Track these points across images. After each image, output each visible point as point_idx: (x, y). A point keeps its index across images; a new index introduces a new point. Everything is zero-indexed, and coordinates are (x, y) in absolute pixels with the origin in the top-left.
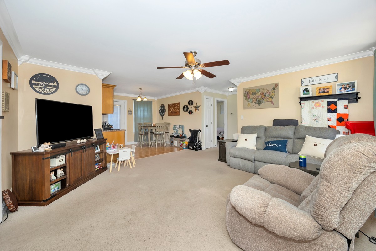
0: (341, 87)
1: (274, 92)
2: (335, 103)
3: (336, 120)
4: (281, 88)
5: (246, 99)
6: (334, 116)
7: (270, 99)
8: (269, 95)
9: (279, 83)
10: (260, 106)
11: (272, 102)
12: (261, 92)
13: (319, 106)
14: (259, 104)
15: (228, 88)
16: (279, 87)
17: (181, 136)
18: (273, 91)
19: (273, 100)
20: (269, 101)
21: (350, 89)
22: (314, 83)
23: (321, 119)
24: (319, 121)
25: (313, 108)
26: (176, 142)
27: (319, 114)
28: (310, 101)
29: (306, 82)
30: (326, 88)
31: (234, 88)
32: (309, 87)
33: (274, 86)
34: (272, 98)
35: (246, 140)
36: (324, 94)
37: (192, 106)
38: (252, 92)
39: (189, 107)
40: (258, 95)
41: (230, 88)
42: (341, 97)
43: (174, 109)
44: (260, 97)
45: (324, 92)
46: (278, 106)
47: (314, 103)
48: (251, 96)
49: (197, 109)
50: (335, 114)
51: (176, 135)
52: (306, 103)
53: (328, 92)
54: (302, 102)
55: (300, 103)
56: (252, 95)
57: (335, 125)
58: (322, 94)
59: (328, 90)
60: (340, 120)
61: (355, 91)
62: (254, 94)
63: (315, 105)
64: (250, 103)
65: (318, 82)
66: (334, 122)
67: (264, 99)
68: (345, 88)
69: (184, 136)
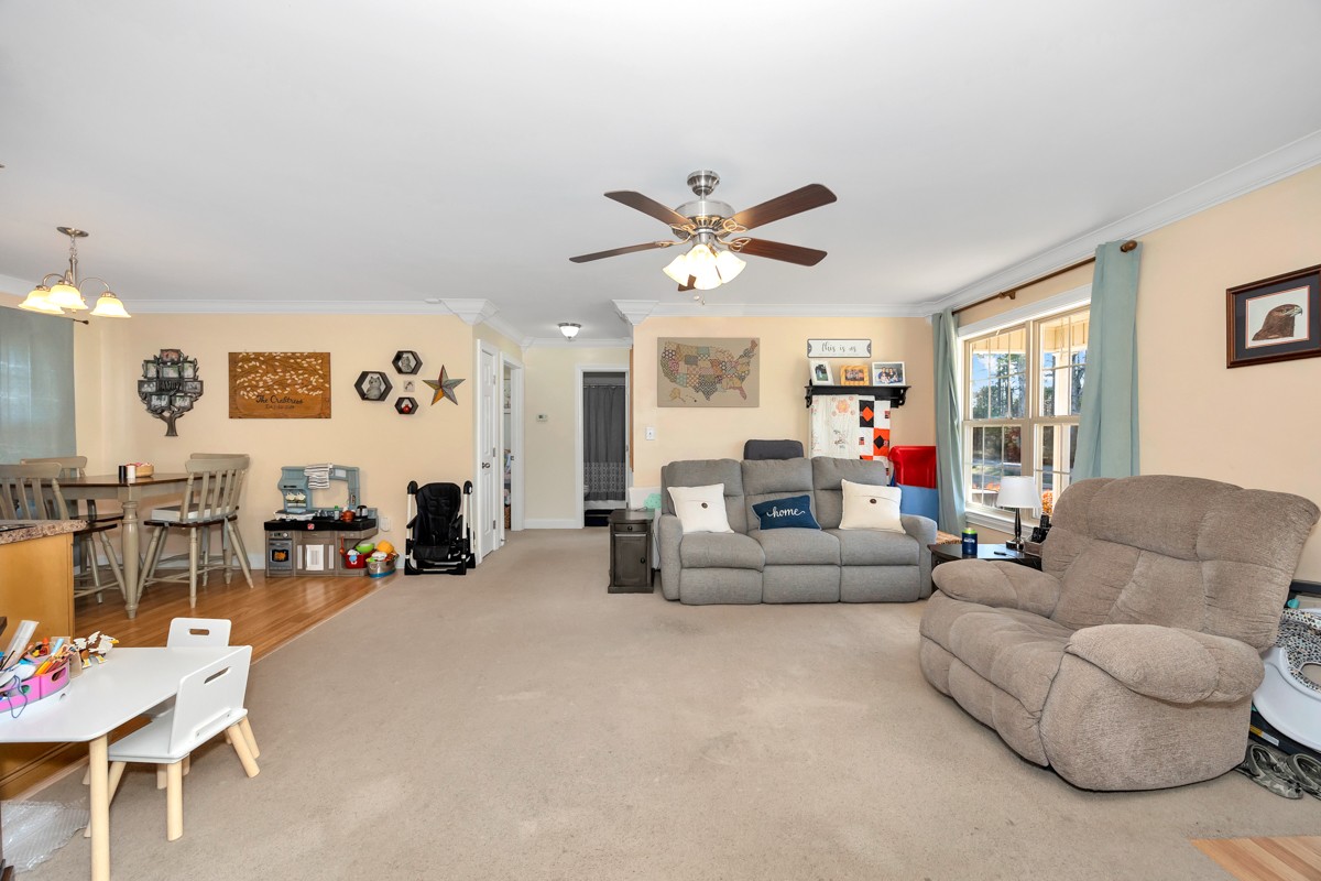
0: (880, 371)
1: (748, 363)
2: (870, 405)
3: (872, 444)
4: (765, 354)
5: (666, 374)
6: (869, 434)
7: (737, 382)
8: (733, 370)
9: (758, 339)
10: (708, 399)
11: (741, 389)
12: (713, 357)
13: (845, 410)
14: (708, 395)
15: (561, 325)
16: (759, 351)
17: (348, 519)
18: (745, 360)
19: (745, 385)
20: (734, 388)
21: (895, 378)
22: (831, 354)
23: (848, 440)
24: (846, 445)
25: (834, 414)
26: (314, 554)
27: (846, 428)
28: (829, 397)
29: (817, 349)
30: (857, 369)
31: (579, 326)
32: (825, 363)
33: (749, 346)
34: (742, 379)
35: (704, 505)
36: (856, 384)
37: (417, 379)
38: (684, 352)
39: (398, 381)
40: (704, 364)
41: (567, 325)
42: (880, 393)
43: (282, 384)
44: (711, 372)
45: (855, 379)
46: (756, 404)
47: (835, 404)
48: (682, 364)
49: (445, 394)
50: (871, 430)
51: (310, 517)
52: (820, 401)
53: (862, 379)
54: (814, 398)
55: (809, 400)
56: (686, 363)
57: (872, 454)
58: (852, 384)
59: (860, 375)
60: (879, 442)
61: (903, 384)
62: (691, 360)
63: (838, 407)
64: (679, 387)
65: (838, 353)
66: (868, 449)
67: (719, 379)
68: (888, 375)
69: (366, 517)
